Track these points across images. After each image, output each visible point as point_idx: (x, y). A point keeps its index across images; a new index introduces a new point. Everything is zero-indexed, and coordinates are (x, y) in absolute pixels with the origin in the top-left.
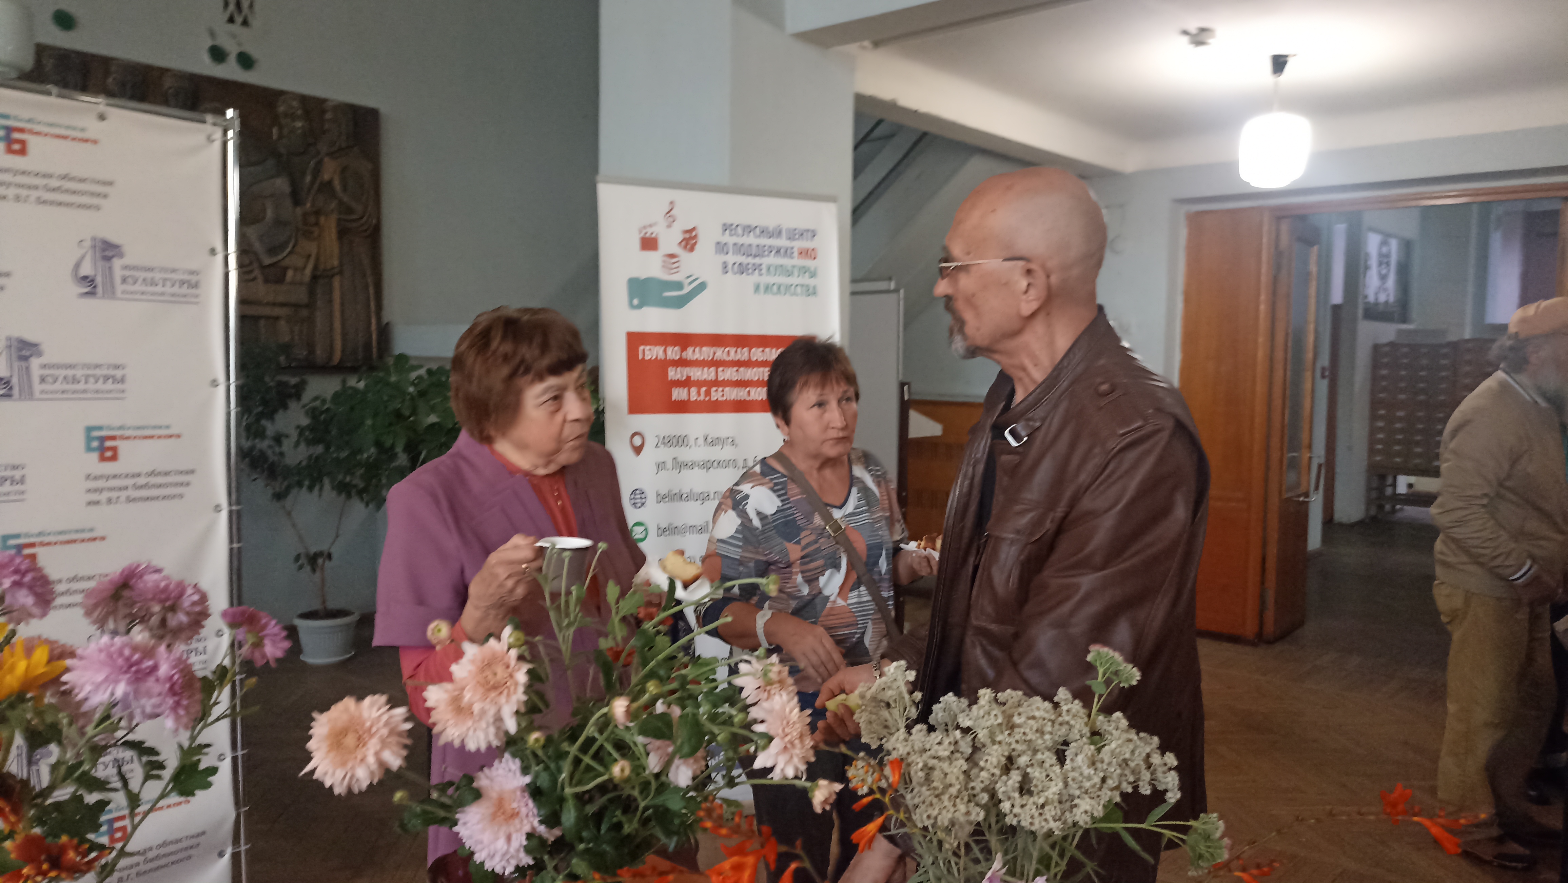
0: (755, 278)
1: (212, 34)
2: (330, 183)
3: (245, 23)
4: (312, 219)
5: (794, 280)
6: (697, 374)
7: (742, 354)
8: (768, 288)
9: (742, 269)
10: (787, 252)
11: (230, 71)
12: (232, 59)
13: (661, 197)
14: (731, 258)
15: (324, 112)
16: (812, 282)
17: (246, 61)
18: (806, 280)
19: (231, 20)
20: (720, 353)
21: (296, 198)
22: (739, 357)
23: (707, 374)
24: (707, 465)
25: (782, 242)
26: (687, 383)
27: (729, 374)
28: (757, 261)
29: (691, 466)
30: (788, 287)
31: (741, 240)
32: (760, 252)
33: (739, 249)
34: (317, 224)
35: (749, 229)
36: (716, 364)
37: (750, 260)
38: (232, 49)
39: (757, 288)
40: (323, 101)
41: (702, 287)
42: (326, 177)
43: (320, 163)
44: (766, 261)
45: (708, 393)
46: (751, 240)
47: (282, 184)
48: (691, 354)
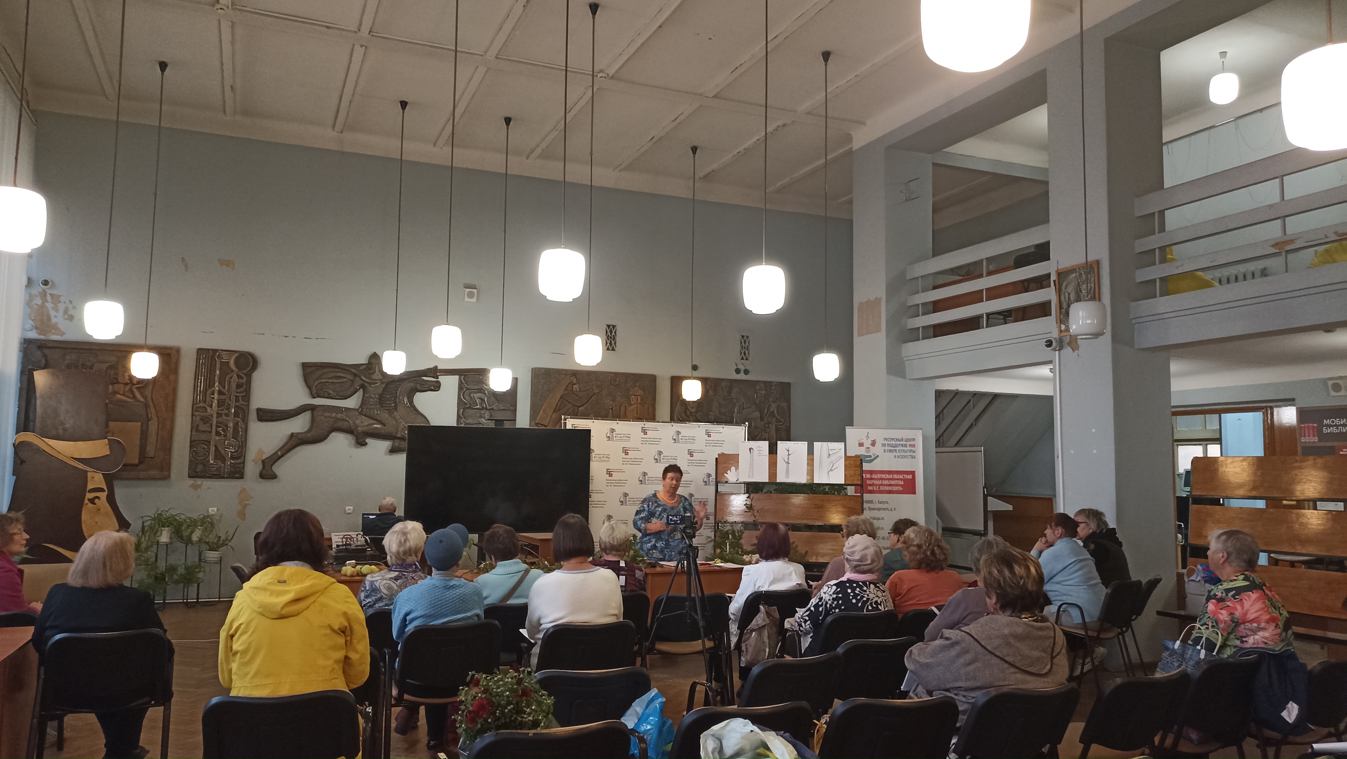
0: (895, 453)
1: (737, 365)
2: (773, 412)
3: (747, 359)
4: (767, 426)
5: (908, 454)
6: (876, 482)
7: (891, 476)
8: (898, 457)
9: (890, 451)
10: (905, 446)
11: (741, 376)
12: (742, 372)
13: (863, 432)
14: (886, 448)
15: (772, 386)
16: (913, 454)
17: (746, 372)
18: (912, 454)
19: (742, 359)
20: (883, 476)
21: (762, 419)
22: (889, 477)
23: (879, 482)
24: (879, 509)
25: (904, 443)
26: (872, 485)
27: (886, 482)
28: (895, 448)
29: (874, 509)
30: (905, 456)
31: (889, 443)
32: (896, 446)
33: (889, 445)
34: (768, 427)
35: (892, 439)
36: (882, 479)
37: (893, 448)
38: (742, 368)
39: (895, 457)
40: (772, 382)
41: (878, 456)
42: (772, 410)
43: (770, 405)
44: (897, 449)
45: (879, 488)
46: (893, 442)
47: (757, 414)
48: (874, 476)
